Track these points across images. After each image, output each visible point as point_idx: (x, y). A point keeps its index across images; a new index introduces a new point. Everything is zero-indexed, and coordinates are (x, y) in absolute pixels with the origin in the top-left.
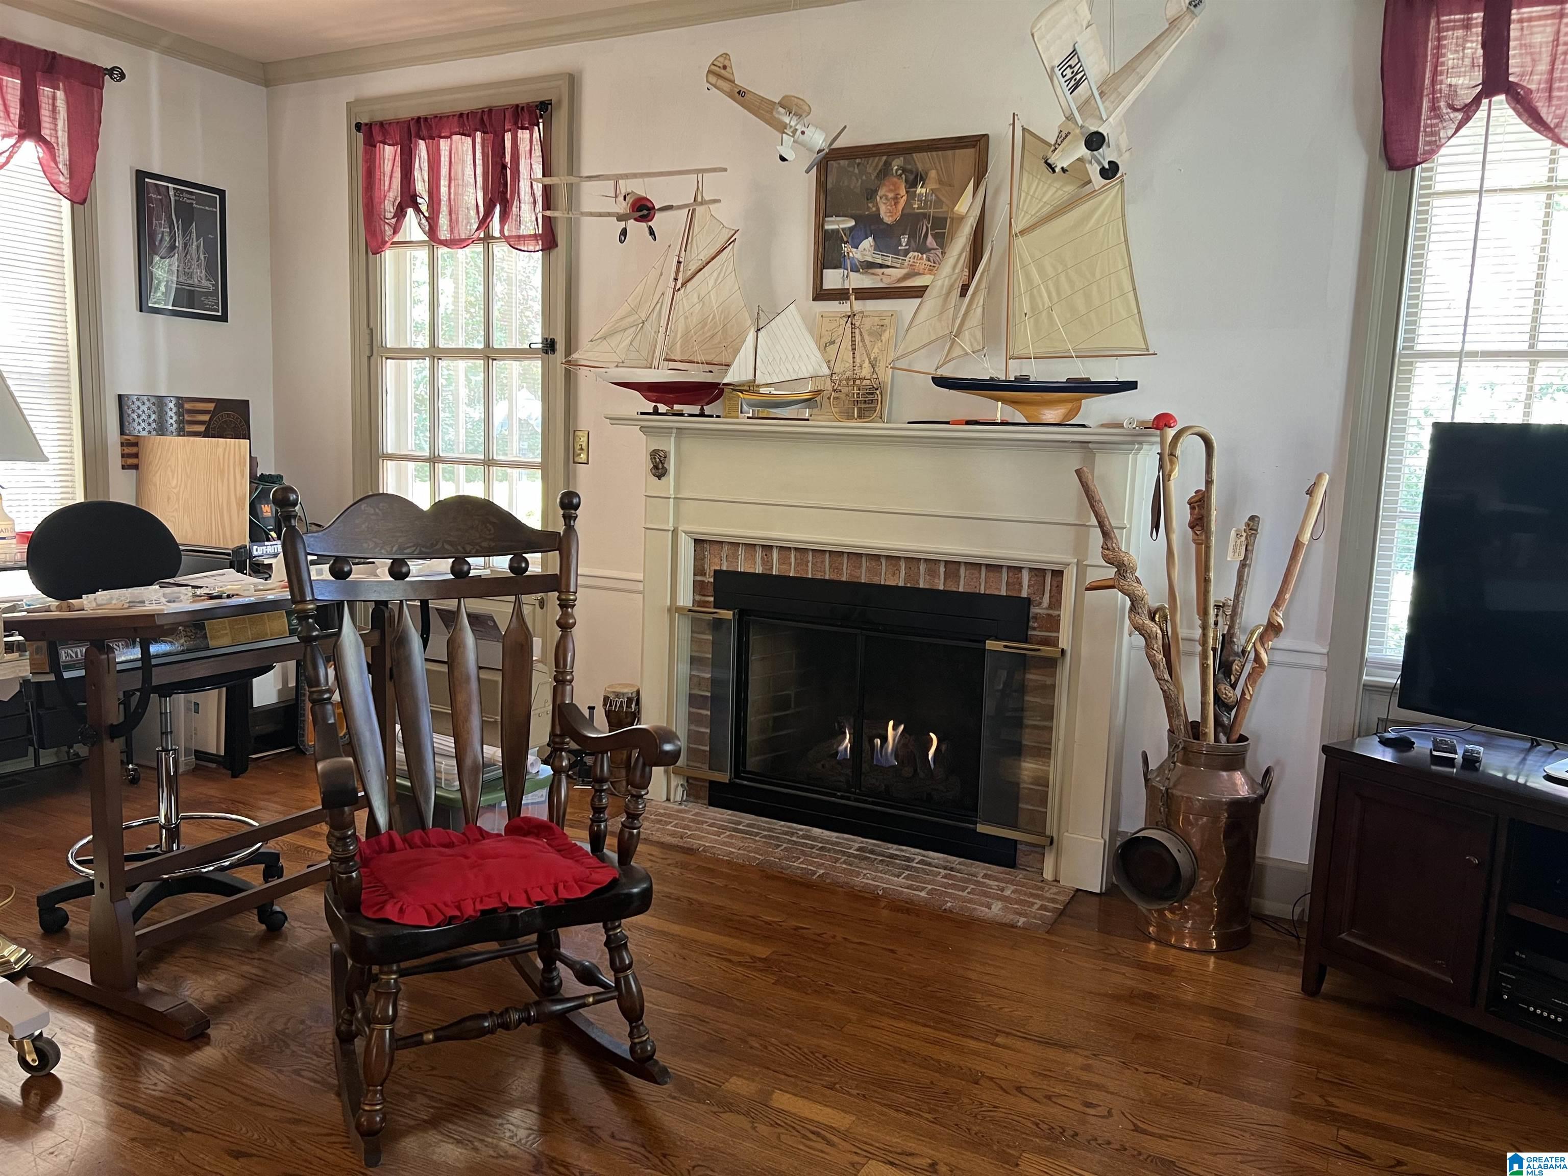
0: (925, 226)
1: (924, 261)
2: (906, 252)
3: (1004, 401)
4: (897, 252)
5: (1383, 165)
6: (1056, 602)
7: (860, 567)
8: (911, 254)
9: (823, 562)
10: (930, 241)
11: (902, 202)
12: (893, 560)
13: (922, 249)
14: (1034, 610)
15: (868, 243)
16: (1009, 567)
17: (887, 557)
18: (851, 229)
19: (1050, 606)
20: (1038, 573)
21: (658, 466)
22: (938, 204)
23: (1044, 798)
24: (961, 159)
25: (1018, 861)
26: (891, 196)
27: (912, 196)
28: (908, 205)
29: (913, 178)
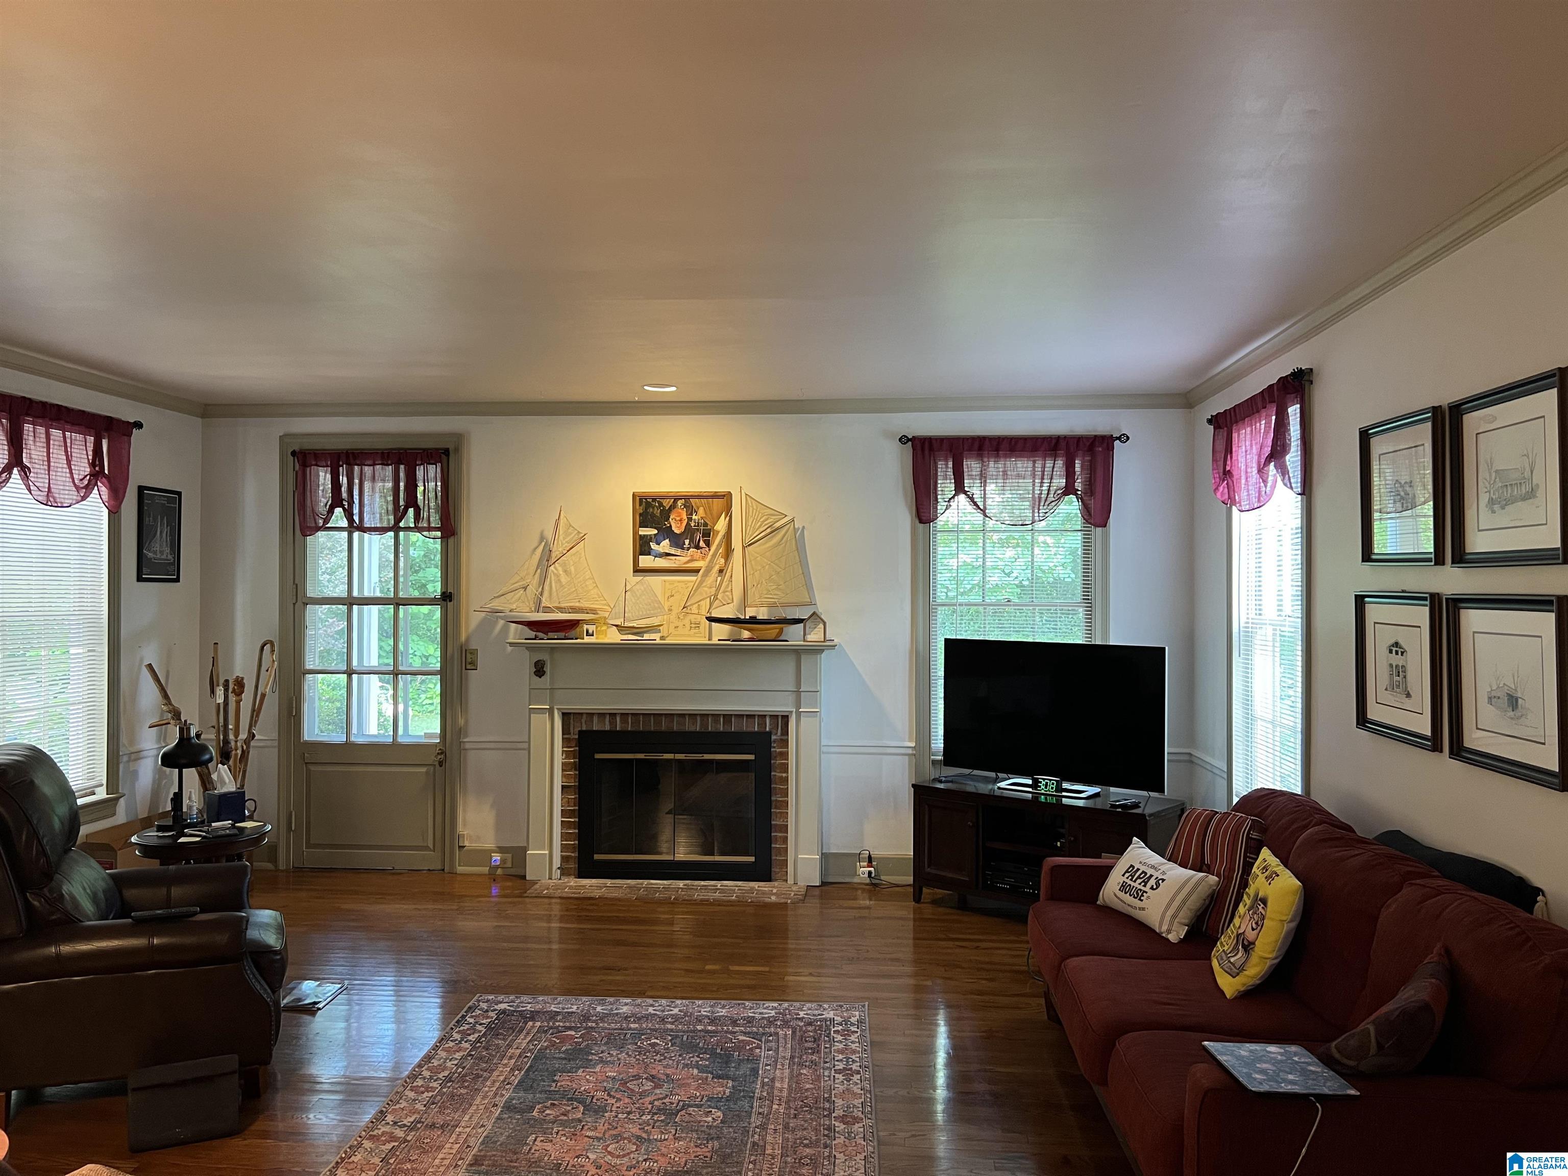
1: (699, 554)
2: (688, 549)
3: (746, 629)
4: (683, 548)
6: (785, 732)
8: (691, 550)
9: (650, 719)
10: (702, 544)
11: (684, 523)
12: (692, 716)
13: (698, 547)
14: (773, 737)
15: (666, 543)
16: (759, 716)
17: (689, 715)
18: (655, 535)
19: (782, 734)
20: (774, 717)
21: (539, 670)
22: (706, 524)
23: (785, 840)
24: (717, 504)
25: (773, 878)
26: (678, 519)
27: (690, 519)
28: (688, 524)
29: (691, 510)
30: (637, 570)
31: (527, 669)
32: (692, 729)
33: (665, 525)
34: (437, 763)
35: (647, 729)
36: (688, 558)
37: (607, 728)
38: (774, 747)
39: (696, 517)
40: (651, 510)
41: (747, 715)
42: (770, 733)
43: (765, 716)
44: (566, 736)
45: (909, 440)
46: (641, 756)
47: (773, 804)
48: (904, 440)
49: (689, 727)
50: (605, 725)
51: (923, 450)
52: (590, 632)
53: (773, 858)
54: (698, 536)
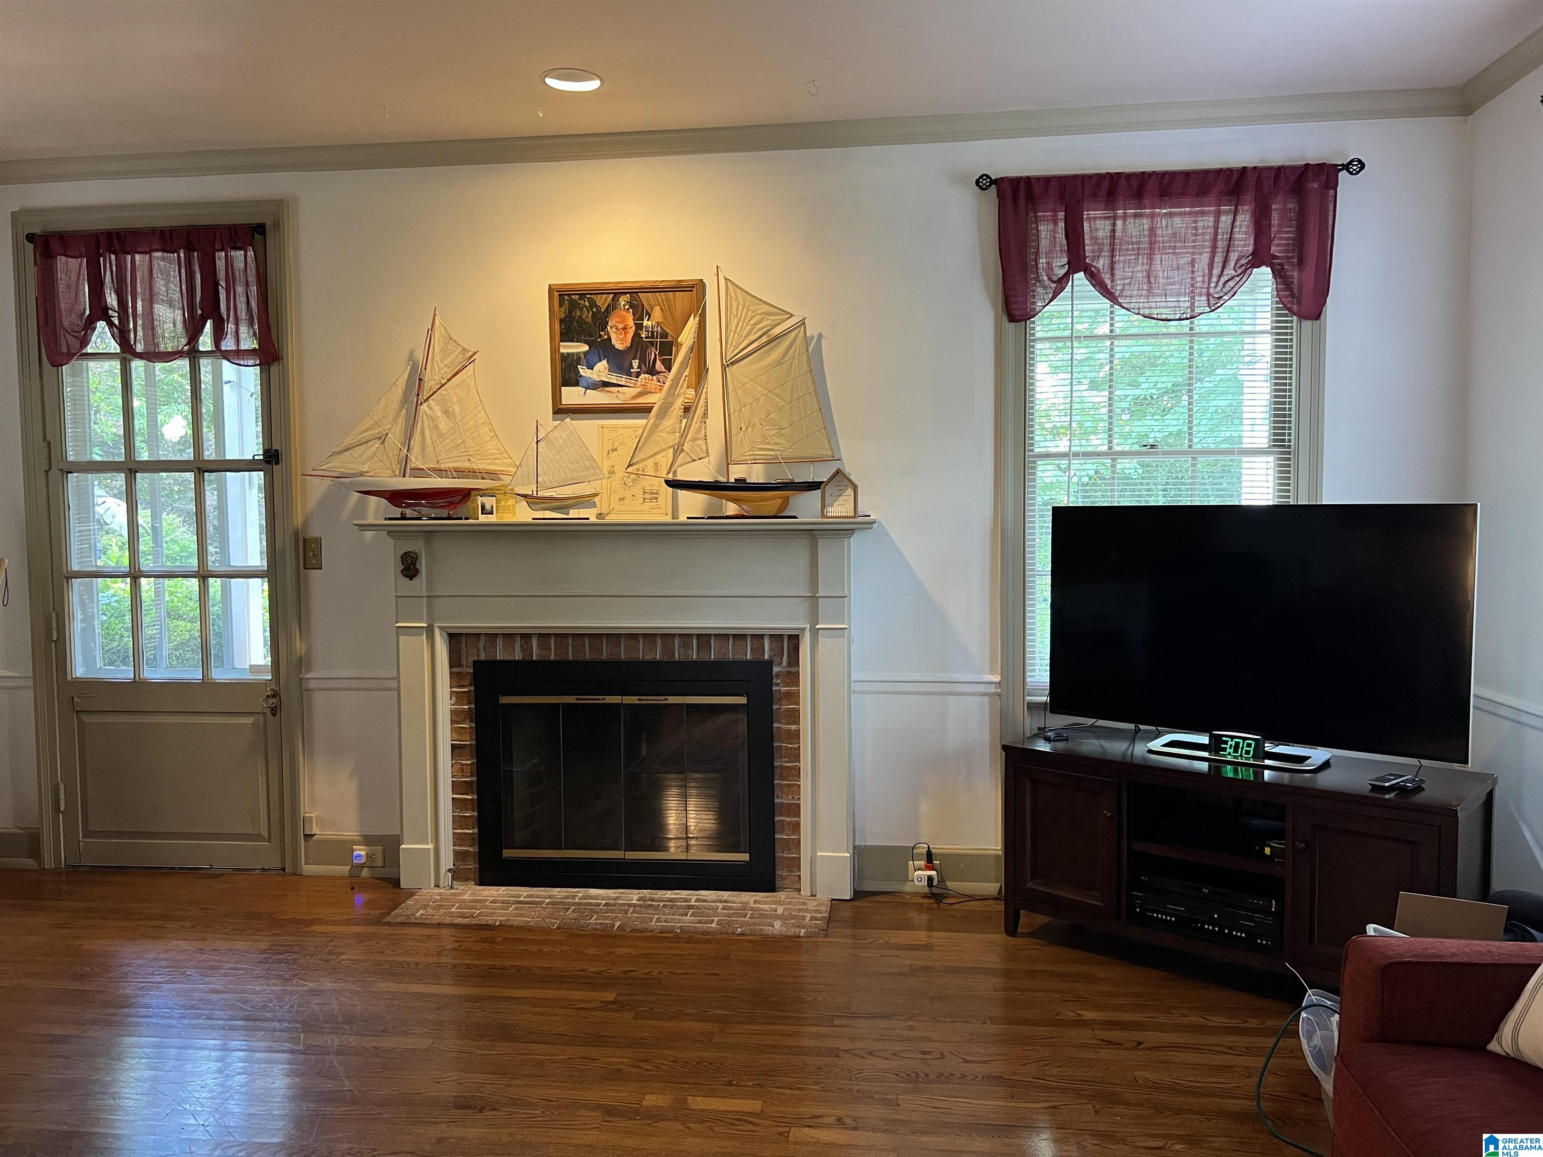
1: (655, 382)
2: (638, 375)
4: (629, 374)
6: (794, 660)
7: (619, 646)
8: (642, 376)
10: (659, 366)
11: (631, 333)
12: (649, 637)
13: (652, 371)
14: (776, 669)
15: (602, 366)
16: (752, 636)
17: (645, 635)
18: (585, 353)
19: (789, 665)
20: (777, 638)
21: (410, 567)
22: (664, 335)
23: (796, 827)
24: (681, 298)
25: (778, 885)
26: (620, 326)
27: (639, 327)
28: (637, 335)
29: (640, 312)
30: (560, 411)
31: (393, 566)
32: (649, 657)
33: (601, 336)
34: (268, 711)
35: (580, 658)
36: (638, 390)
37: (518, 656)
38: (777, 685)
39: (650, 323)
40: (578, 313)
41: (734, 635)
42: (770, 664)
43: (762, 636)
44: (455, 670)
45: (993, 182)
46: (571, 699)
47: (777, 772)
48: (984, 182)
49: (643, 653)
50: (514, 651)
51: (1015, 199)
52: (488, 507)
53: (778, 854)
54: (653, 353)
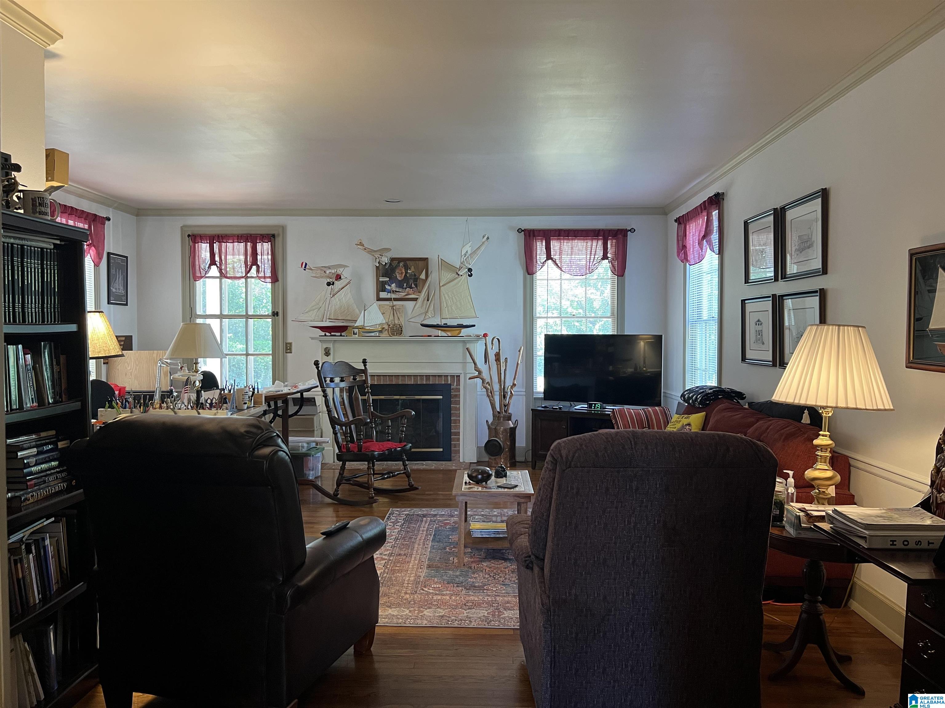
0: (411, 281)
1: (412, 291)
2: (406, 288)
3: (441, 330)
4: (403, 288)
5: (527, 274)
6: (458, 384)
7: (399, 379)
9: (387, 378)
10: (413, 286)
11: (404, 274)
12: (409, 376)
13: (411, 288)
14: (452, 387)
15: (393, 285)
16: (444, 376)
17: (408, 376)
18: (388, 281)
19: (457, 385)
20: (453, 376)
21: (327, 353)
22: (415, 275)
23: (458, 440)
24: (421, 263)
25: (452, 458)
26: (400, 272)
28: (405, 275)
29: (406, 268)
30: (379, 299)
31: (321, 351)
32: (409, 383)
33: (393, 275)
35: (385, 383)
36: (406, 293)
38: (453, 392)
41: (438, 376)
42: (450, 385)
43: (448, 376)
45: (522, 231)
46: (382, 397)
47: (452, 421)
51: (530, 236)
52: (355, 332)
53: (452, 449)
